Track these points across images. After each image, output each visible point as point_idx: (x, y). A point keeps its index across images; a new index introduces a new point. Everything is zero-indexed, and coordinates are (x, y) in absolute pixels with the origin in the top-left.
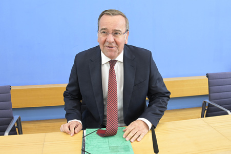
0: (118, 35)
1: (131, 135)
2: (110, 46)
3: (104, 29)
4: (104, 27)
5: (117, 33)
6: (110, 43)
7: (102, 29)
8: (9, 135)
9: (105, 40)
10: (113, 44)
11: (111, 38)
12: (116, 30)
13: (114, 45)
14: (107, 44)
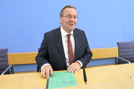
0: (76, 18)
2: (72, 24)
3: (69, 15)
4: (69, 14)
5: (75, 18)
6: (72, 22)
7: (68, 15)
8: (4, 74)
9: (70, 21)
11: (73, 19)
12: (75, 16)
13: (74, 23)
14: (70, 23)
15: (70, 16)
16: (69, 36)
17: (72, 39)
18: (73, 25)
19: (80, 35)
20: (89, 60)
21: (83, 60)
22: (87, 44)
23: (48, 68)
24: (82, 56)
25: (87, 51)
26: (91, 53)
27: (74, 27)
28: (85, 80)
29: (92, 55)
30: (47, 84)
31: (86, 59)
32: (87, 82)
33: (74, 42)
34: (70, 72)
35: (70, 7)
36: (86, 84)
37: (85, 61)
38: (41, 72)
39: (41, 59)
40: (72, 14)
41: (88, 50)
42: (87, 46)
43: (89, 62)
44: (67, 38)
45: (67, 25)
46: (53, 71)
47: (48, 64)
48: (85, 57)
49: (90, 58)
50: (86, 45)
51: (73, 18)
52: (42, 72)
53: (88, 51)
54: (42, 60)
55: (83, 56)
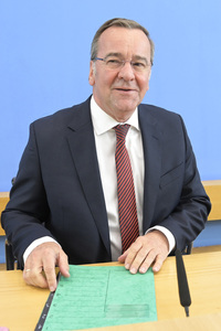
0: (142, 67)
1: (139, 259)
2: (126, 87)
3: (116, 55)
4: (115, 51)
5: (137, 64)
6: (126, 80)
7: (110, 55)
9: (117, 76)
10: (131, 83)
11: (129, 71)
12: (139, 58)
13: (133, 85)
14: (119, 84)
15: (117, 59)
16: (120, 132)
17: (134, 143)
18: (131, 93)
19: (163, 131)
20: (198, 226)
21: (175, 223)
22: (190, 167)
23: (47, 250)
24: (169, 210)
25: (190, 191)
26: (207, 198)
27: (134, 100)
28: (185, 300)
29: (209, 207)
30: (46, 310)
31: (189, 220)
32: (190, 308)
33: (141, 155)
34: (133, 270)
35: (120, 24)
36: (188, 315)
37: (183, 228)
38: (27, 270)
39: (22, 219)
40: (125, 50)
41: (193, 186)
42: (191, 173)
43: (198, 232)
44: (115, 139)
45: (108, 90)
46: (70, 263)
47: (48, 239)
48: (185, 212)
49: (202, 219)
50: (186, 167)
51: (128, 66)
52: (31, 268)
53: (195, 193)
54: (24, 226)
55: (176, 210)
